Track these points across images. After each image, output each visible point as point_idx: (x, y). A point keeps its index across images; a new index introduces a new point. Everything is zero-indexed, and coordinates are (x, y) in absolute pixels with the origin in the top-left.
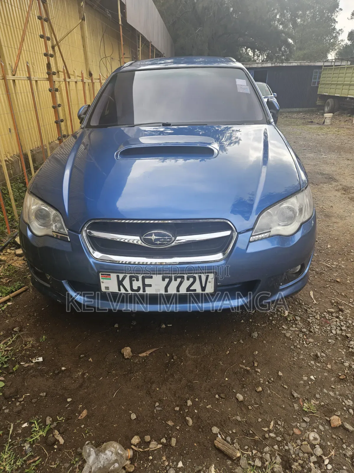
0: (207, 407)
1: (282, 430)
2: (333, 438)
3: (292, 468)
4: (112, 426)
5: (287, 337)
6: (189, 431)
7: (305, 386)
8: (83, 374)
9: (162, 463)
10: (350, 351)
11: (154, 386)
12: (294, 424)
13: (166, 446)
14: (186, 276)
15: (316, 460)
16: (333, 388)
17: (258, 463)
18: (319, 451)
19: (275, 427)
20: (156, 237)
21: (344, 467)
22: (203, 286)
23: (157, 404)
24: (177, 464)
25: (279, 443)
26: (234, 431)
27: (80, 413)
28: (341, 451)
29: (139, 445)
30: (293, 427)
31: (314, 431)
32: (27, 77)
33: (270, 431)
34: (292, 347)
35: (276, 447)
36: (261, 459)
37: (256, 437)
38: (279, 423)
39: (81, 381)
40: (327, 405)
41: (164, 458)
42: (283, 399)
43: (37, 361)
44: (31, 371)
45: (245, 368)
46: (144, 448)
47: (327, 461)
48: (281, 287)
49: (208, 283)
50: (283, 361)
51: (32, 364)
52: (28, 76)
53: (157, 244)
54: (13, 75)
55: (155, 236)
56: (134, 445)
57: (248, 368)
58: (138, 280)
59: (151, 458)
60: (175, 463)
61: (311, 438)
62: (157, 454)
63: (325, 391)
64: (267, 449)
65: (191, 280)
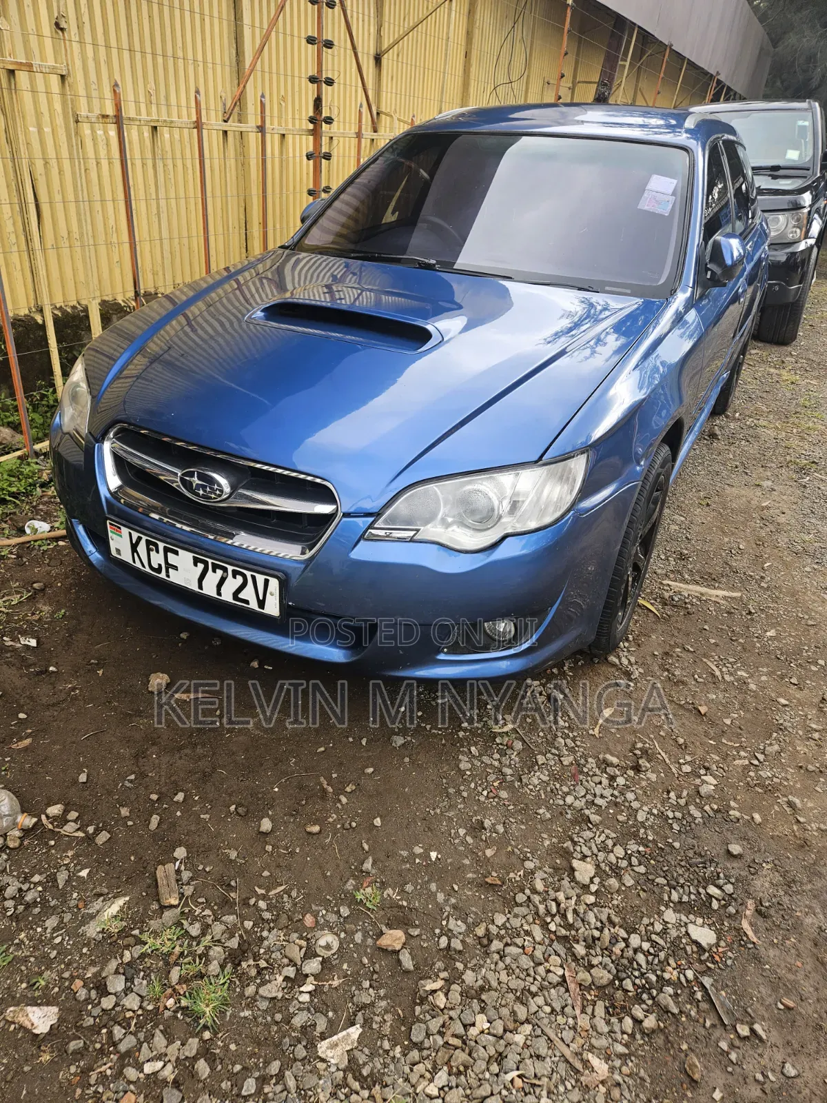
0: (202, 816)
1: (288, 906)
2: (361, 961)
3: (239, 964)
4: (44, 777)
5: (459, 769)
6: (141, 836)
7: (404, 861)
8: (74, 689)
9: (61, 858)
10: (565, 845)
11: (155, 749)
12: (314, 907)
13: (90, 839)
14: (230, 568)
15: (292, 976)
16: (453, 889)
17: (195, 930)
18: (313, 966)
19: (279, 896)
20: (200, 482)
21: (330, 1014)
22: (261, 598)
23: (132, 777)
24: (80, 871)
25: (260, 921)
26: (207, 869)
27: (21, 739)
28: (354, 988)
29: (53, 819)
30: (309, 911)
31: (338, 936)
32: (258, 127)
33: (264, 897)
34: (451, 791)
35: (248, 924)
36: (205, 929)
37: (232, 895)
38: (294, 894)
39: (63, 696)
40: (410, 909)
41: (70, 853)
42: (341, 864)
43: (27, 643)
44: (9, 655)
45: (325, 786)
46: (58, 826)
47: (309, 987)
48: (441, 657)
49: (268, 594)
50: (409, 804)
51: (19, 645)
52: (259, 124)
53: (198, 495)
54: (225, 121)
55: (199, 479)
56: (48, 817)
57: (330, 789)
58: (157, 551)
59: (52, 843)
60: (79, 867)
61: (322, 942)
62: (67, 843)
63: (433, 887)
64: (230, 919)
65: (240, 579)
